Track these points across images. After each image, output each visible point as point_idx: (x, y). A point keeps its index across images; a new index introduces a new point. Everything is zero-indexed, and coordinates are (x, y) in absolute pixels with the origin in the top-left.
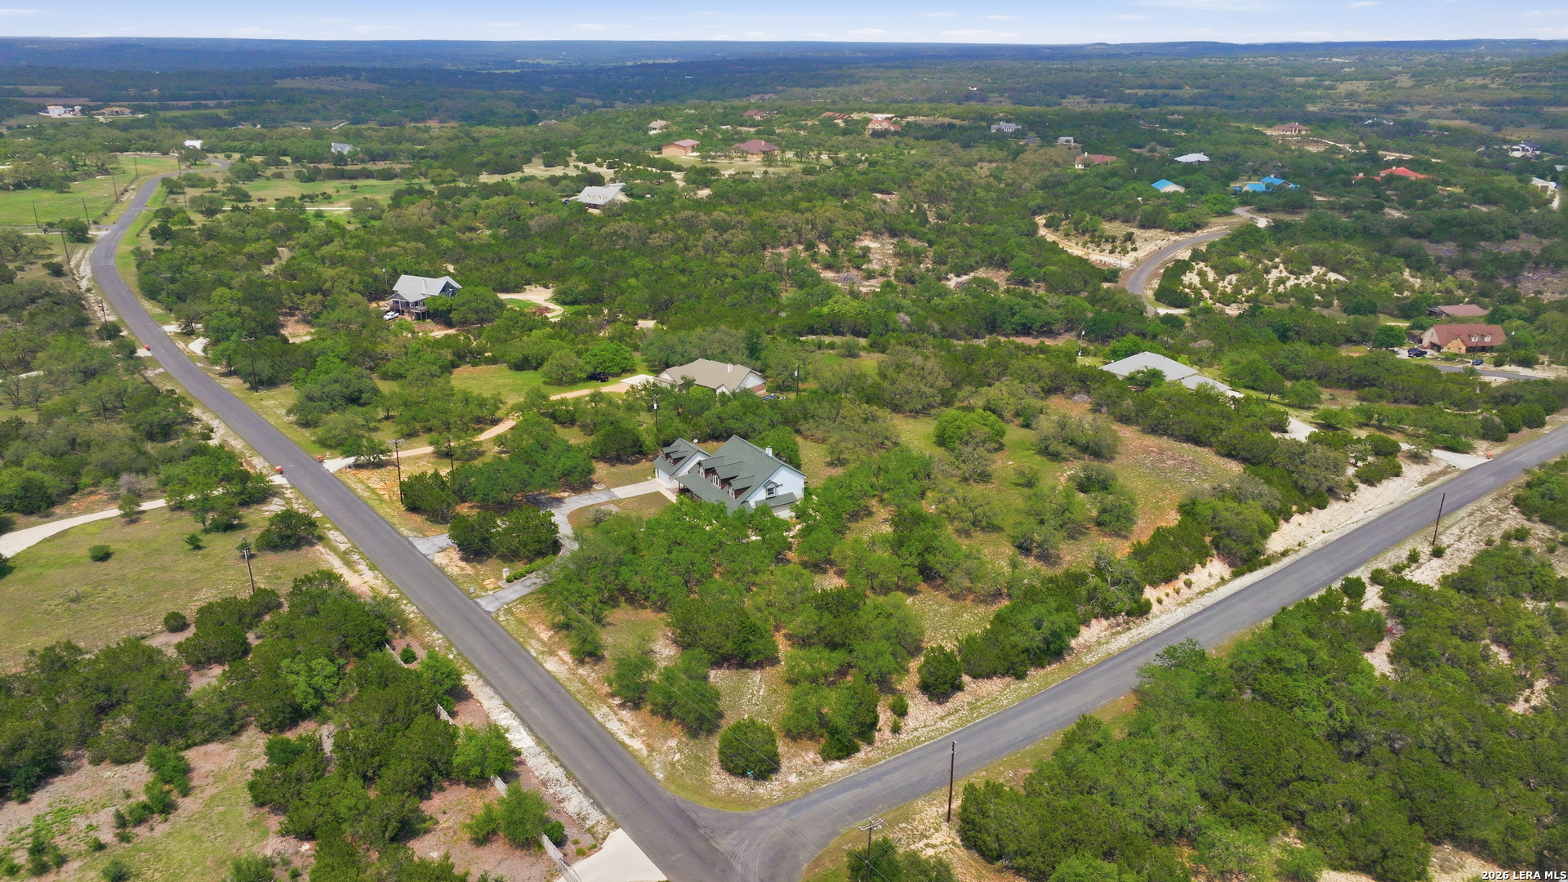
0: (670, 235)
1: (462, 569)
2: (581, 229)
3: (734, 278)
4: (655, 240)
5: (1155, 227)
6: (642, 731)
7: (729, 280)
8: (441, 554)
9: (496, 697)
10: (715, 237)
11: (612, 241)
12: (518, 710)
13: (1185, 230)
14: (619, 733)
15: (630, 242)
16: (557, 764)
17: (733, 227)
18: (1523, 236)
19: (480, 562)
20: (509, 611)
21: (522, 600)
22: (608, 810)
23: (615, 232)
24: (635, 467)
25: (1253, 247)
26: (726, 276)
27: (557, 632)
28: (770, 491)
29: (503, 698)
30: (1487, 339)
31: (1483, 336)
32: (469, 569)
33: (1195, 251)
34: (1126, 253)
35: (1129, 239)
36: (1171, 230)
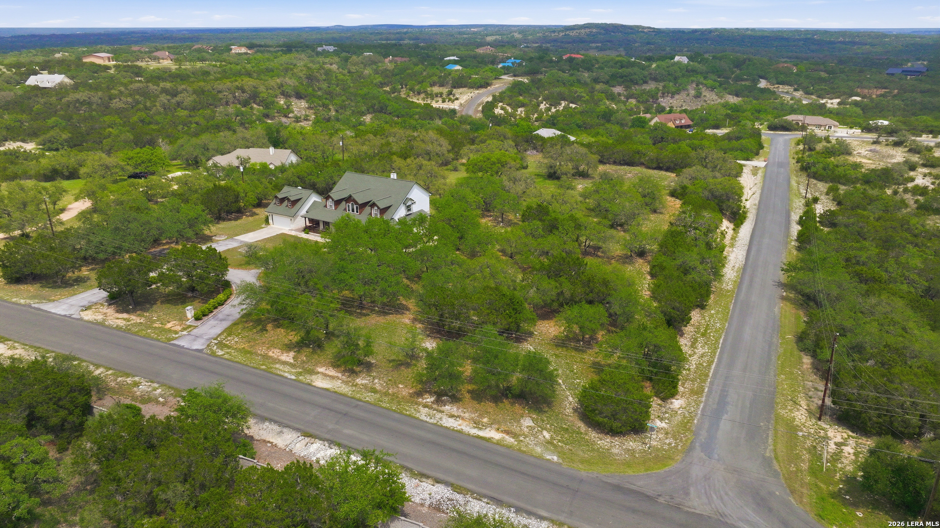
0: (130, 100)
1: (128, 320)
2: (42, 101)
3: (197, 123)
4: (116, 104)
5: (462, 87)
6: (485, 420)
7: (194, 125)
8: (86, 312)
9: (285, 430)
10: (169, 100)
11: (75, 107)
12: (327, 436)
13: (481, 87)
14: (464, 428)
15: (94, 107)
16: (430, 481)
17: (181, 93)
18: (650, 82)
19: (146, 310)
20: (221, 345)
21: (229, 331)
22: (544, 514)
23: (78, 100)
24: (239, 222)
25: (525, 93)
26: (191, 123)
27: (298, 352)
28: (409, 208)
29: (297, 430)
30: (683, 121)
31: (681, 120)
32: (135, 319)
33: (494, 96)
34: (453, 101)
35: (451, 94)
36: (472, 88)
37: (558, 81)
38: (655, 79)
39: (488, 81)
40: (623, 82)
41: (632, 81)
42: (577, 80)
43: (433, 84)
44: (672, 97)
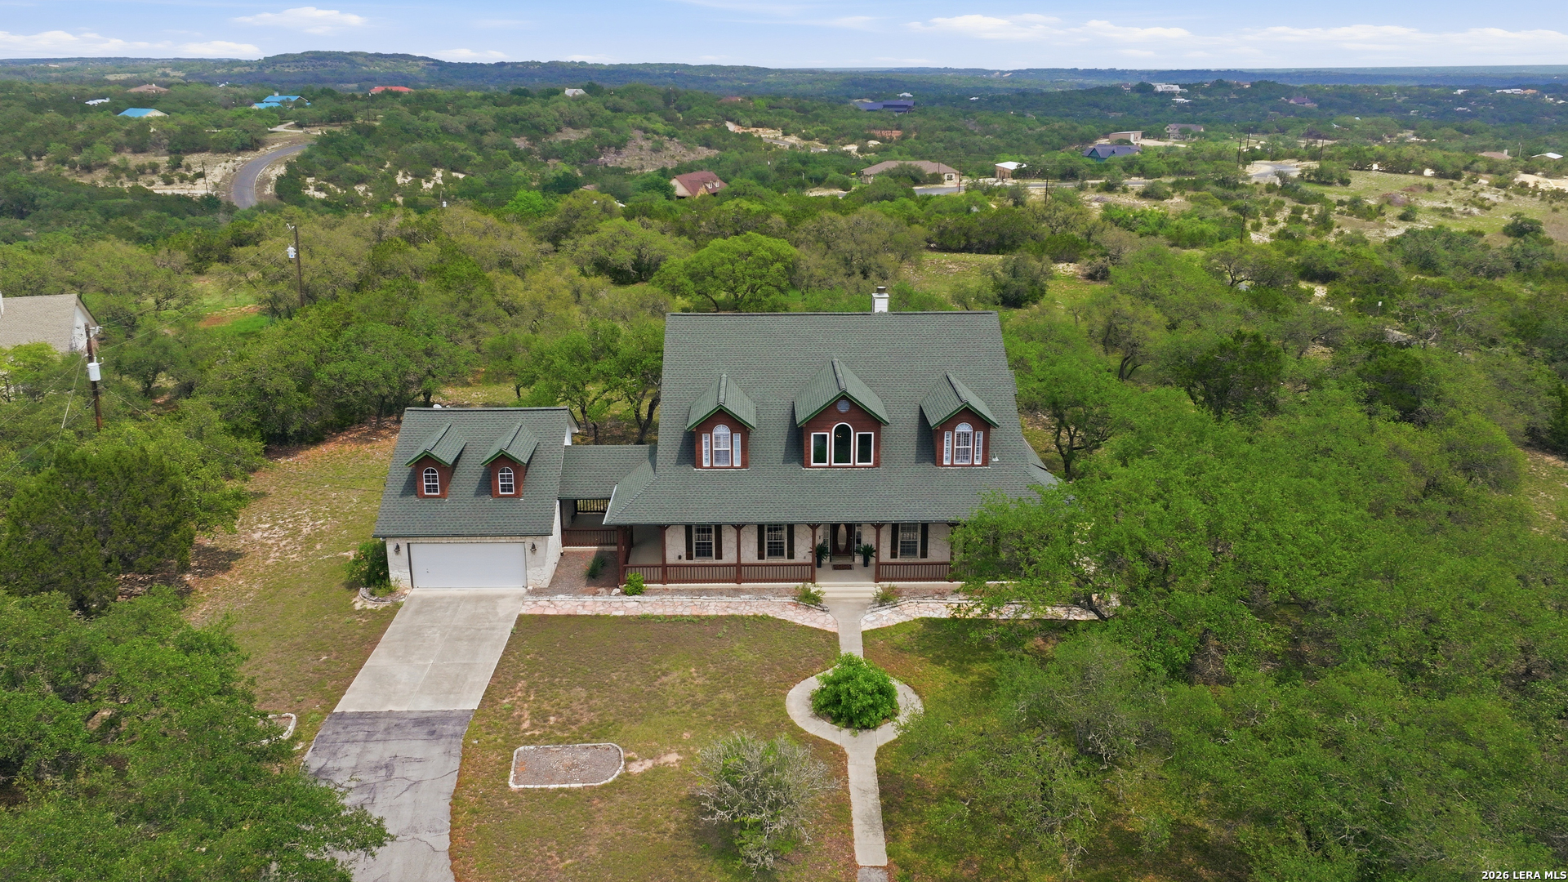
5: (198, 151)
13: (242, 148)
18: (564, 129)
30: (717, 184)
31: (714, 182)
33: (289, 165)
34: (192, 181)
35: (179, 166)
36: (224, 151)
37: (407, 131)
38: (571, 124)
39: (256, 137)
40: (521, 130)
41: (536, 127)
42: (442, 128)
43: (118, 148)
44: (618, 153)
